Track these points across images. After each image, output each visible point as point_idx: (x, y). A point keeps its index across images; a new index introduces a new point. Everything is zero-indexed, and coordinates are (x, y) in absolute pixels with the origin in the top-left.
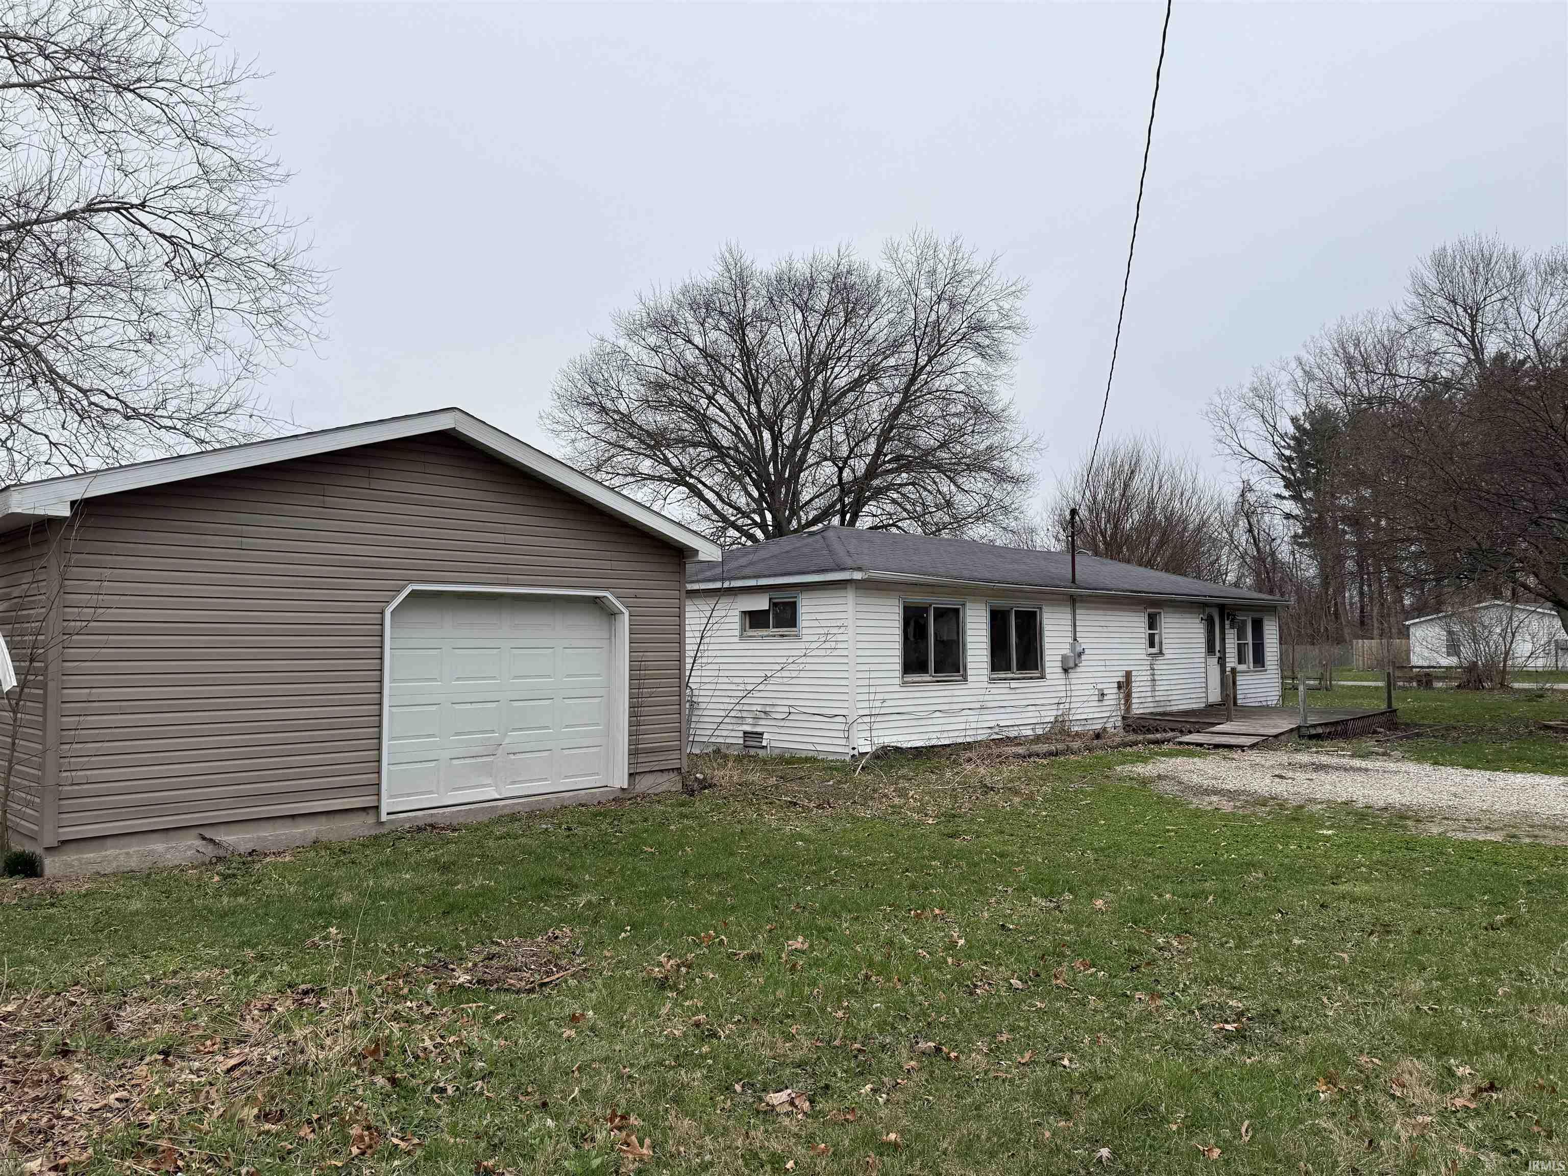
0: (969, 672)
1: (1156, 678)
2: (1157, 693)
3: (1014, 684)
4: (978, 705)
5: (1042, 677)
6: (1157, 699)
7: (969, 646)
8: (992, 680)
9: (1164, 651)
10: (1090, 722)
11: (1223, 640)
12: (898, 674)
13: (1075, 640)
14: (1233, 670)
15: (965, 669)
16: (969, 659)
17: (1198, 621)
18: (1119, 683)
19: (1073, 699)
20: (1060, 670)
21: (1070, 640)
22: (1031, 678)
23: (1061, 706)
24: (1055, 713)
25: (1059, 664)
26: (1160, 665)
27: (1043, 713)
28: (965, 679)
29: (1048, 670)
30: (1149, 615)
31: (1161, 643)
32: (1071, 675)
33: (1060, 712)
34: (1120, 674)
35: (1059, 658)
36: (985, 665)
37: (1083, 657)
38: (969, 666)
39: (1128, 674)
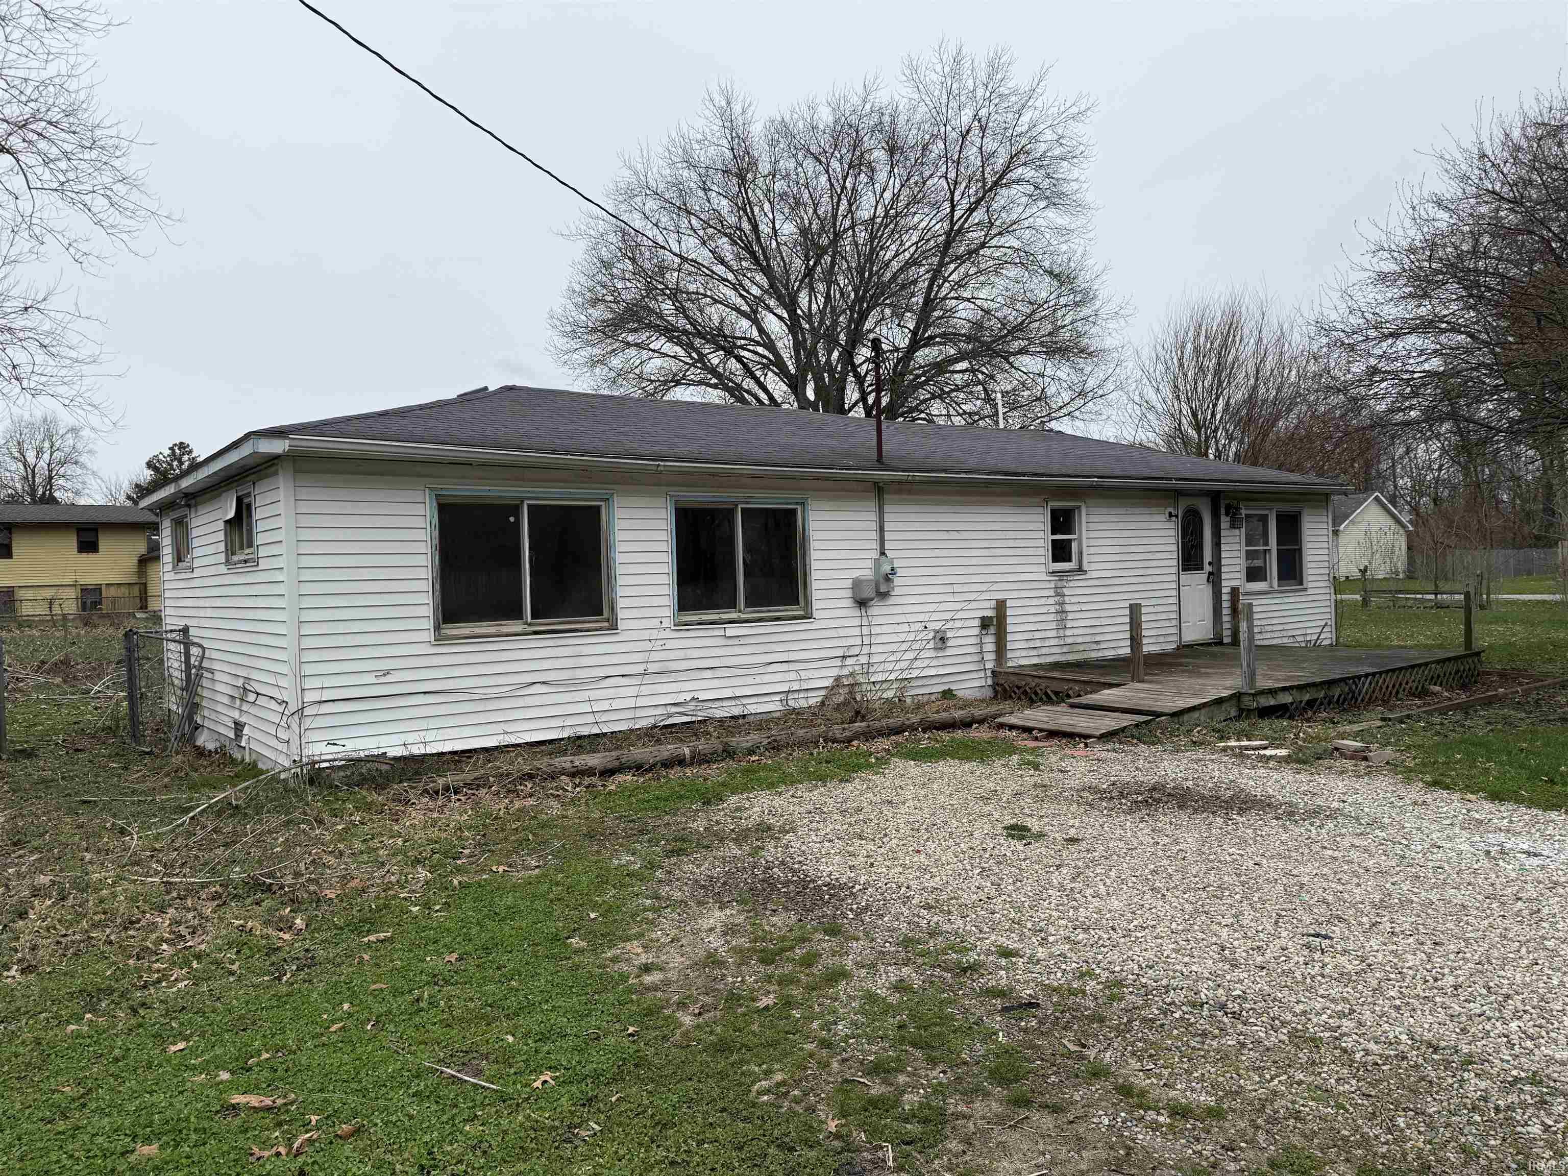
0: (621, 614)
1: (1068, 608)
2: (1068, 632)
3: (732, 630)
4: (640, 669)
5: (808, 616)
6: (1069, 640)
7: (620, 570)
8: (679, 625)
9: (1085, 567)
10: (913, 683)
11: (1217, 545)
12: (429, 624)
13: (883, 553)
14: (1235, 592)
15: (613, 609)
16: (620, 592)
17: (1162, 518)
18: (983, 619)
19: (874, 649)
20: (849, 603)
21: (875, 555)
22: (778, 619)
23: (849, 661)
24: (835, 672)
25: (849, 593)
26: (1075, 589)
27: (804, 674)
28: (613, 626)
29: (816, 605)
30: (1053, 512)
31: (1081, 553)
32: (874, 611)
33: (845, 672)
34: (987, 604)
35: (849, 584)
36: (666, 601)
37: (897, 581)
38: (621, 603)
39: (1001, 605)
